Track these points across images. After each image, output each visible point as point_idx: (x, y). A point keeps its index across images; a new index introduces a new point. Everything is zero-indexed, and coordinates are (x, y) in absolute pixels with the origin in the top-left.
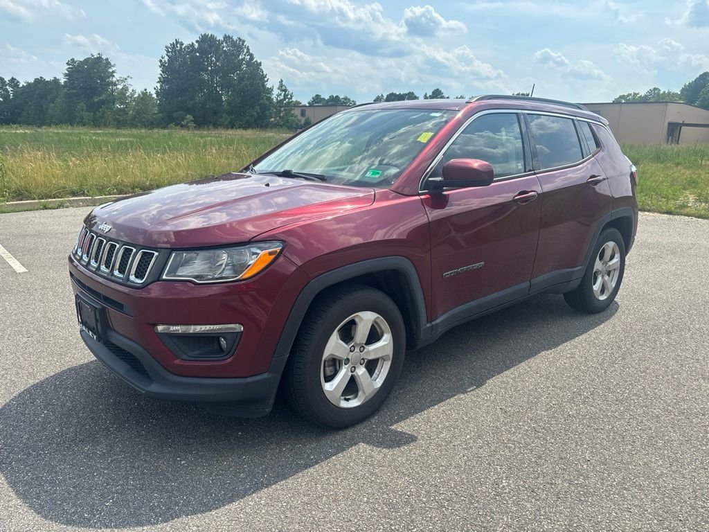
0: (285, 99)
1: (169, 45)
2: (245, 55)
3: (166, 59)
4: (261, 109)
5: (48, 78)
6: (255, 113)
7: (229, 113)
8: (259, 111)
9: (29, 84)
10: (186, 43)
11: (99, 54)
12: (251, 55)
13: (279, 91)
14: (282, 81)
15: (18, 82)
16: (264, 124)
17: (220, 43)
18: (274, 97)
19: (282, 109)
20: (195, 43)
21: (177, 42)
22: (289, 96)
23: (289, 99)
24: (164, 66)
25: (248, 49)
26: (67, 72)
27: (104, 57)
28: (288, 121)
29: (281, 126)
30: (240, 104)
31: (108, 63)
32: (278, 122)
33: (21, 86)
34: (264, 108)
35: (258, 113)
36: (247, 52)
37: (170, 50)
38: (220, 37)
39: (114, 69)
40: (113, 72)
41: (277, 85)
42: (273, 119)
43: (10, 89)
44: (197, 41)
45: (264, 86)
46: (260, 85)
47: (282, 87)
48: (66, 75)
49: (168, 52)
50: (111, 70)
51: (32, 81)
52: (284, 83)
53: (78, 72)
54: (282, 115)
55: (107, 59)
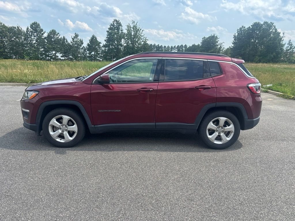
0: (290, 49)
1: (239, 29)
2: (273, 30)
3: (237, 34)
4: (276, 54)
5: (196, 44)
6: (272, 56)
7: (259, 56)
8: (275, 55)
9: (190, 47)
10: (247, 27)
11: (214, 34)
12: (276, 30)
13: (288, 45)
14: (290, 40)
15: (187, 46)
16: (276, 61)
17: (262, 25)
18: (285, 48)
19: (288, 54)
20: (250, 26)
21: (242, 27)
22: (293, 48)
23: (293, 49)
24: (235, 37)
25: (275, 27)
26: (202, 42)
27: (216, 36)
28: (290, 59)
29: (286, 62)
30: (266, 51)
31: (217, 38)
32: (284, 60)
33: (187, 47)
34: (278, 53)
35: (274, 56)
36: (274, 28)
37: (239, 30)
38: (262, 23)
39: (218, 40)
40: (218, 41)
41: (287, 42)
42: (282, 59)
43: (184, 48)
44: (251, 26)
45: (280, 43)
46: (278, 43)
47: (290, 44)
48: (201, 43)
49: (238, 31)
50: (217, 40)
51: (191, 45)
52: (291, 41)
53: (206, 42)
54: (287, 56)
55: (217, 36)
